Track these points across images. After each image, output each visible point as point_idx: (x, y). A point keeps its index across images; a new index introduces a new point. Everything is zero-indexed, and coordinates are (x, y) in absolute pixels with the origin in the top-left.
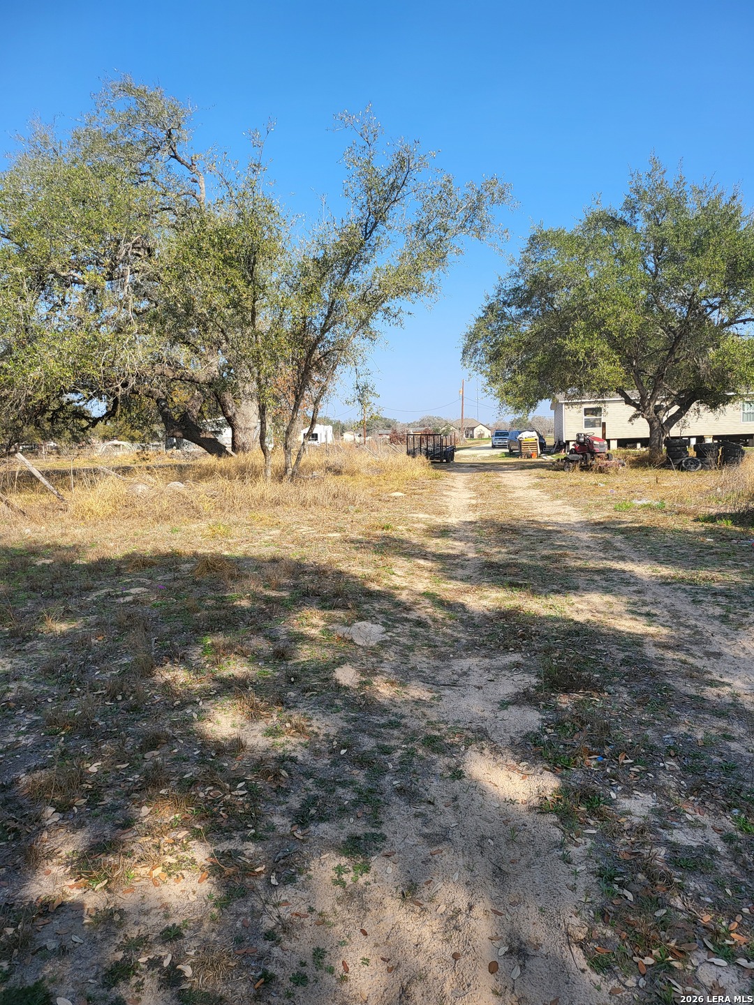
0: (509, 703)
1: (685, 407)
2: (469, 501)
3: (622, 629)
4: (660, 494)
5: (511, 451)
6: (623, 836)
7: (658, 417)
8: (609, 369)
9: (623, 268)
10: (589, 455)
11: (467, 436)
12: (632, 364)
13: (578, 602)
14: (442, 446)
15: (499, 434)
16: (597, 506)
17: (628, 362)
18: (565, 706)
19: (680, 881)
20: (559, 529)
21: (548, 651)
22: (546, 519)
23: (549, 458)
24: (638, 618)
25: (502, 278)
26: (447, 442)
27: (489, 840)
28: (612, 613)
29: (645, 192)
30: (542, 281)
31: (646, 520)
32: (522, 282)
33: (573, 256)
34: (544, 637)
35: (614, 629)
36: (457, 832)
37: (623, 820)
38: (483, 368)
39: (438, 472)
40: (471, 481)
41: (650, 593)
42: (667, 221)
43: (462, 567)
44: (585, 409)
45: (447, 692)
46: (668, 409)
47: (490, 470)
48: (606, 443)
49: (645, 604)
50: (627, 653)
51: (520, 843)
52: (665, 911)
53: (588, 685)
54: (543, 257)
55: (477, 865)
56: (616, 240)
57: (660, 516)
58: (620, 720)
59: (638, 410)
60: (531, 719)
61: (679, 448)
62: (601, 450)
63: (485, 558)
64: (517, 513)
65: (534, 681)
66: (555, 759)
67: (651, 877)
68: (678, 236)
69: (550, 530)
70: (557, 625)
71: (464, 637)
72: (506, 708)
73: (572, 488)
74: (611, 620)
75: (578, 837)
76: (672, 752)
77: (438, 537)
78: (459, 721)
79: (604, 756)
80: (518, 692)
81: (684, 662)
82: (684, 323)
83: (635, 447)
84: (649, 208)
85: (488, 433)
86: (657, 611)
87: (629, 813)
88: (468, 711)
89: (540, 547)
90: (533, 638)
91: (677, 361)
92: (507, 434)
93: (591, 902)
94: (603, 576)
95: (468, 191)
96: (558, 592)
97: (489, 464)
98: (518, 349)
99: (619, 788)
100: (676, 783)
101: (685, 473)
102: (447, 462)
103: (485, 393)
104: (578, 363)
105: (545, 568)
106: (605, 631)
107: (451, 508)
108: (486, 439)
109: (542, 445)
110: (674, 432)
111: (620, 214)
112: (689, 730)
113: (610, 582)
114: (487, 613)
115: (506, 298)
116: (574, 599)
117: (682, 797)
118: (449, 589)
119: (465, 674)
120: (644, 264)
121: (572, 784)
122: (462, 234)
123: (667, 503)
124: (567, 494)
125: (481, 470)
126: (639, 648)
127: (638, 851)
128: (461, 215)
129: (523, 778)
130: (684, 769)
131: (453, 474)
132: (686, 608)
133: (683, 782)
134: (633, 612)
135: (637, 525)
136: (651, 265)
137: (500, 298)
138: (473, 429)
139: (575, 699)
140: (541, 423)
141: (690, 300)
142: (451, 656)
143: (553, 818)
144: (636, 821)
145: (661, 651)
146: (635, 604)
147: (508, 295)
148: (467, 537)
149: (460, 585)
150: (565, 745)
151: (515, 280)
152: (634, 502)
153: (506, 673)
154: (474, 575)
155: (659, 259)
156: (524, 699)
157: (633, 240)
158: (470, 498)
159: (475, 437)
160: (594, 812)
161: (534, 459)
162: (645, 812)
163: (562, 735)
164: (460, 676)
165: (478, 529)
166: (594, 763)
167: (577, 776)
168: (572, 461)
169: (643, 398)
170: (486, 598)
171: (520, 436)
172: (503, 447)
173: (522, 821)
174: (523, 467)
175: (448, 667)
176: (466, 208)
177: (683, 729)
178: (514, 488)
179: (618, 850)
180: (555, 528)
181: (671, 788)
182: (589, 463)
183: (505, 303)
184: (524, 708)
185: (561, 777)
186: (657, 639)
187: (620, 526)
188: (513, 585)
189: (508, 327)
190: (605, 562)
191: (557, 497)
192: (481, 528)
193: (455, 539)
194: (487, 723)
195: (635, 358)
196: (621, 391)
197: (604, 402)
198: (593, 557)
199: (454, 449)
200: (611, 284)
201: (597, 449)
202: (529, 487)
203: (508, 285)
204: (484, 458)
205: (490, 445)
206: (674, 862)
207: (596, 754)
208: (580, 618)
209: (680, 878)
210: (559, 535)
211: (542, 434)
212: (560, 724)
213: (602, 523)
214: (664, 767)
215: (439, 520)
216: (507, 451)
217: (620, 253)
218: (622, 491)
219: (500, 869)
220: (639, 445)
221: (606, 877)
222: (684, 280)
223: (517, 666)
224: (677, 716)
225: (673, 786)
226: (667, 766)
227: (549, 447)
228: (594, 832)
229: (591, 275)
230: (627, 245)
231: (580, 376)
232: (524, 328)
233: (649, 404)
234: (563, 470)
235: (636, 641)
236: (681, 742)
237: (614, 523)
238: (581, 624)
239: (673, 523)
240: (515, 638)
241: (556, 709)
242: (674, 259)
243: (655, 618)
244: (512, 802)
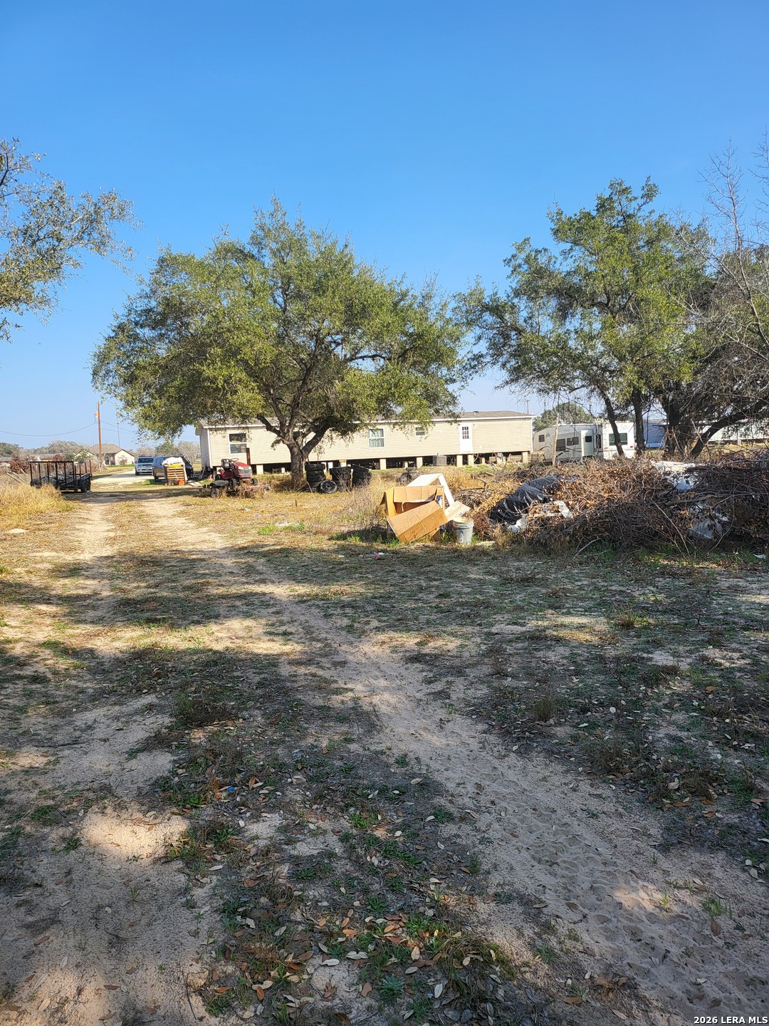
0: (139, 751)
1: (320, 434)
2: (106, 534)
3: (259, 651)
4: (301, 515)
5: (156, 477)
6: (249, 864)
7: (297, 443)
8: (248, 396)
9: (254, 300)
10: (234, 481)
11: (107, 462)
12: (270, 393)
13: (218, 631)
14: (74, 474)
15: (142, 460)
16: (243, 531)
17: (267, 390)
18: (199, 741)
19: (300, 893)
20: (203, 557)
21: (183, 687)
22: (191, 547)
23: (197, 484)
24: (275, 639)
25: (132, 296)
26: (82, 470)
27: (107, 909)
28: (251, 637)
29: (269, 230)
30: (175, 305)
31: (287, 541)
32: (153, 304)
33: (204, 283)
34: (181, 672)
35: (252, 653)
36: (69, 910)
37: (250, 846)
38: (118, 391)
39: (71, 503)
40: (110, 512)
41: (287, 612)
42: (290, 260)
43: (94, 608)
44: (231, 436)
45: (67, 752)
46: (304, 435)
47: (131, 499)
48: (250, 468)
49: (282, 623)
50: (262, 676)
51: (142, 903)
52: (284, 928)
53: (225, 715)
54: (174, 280)
55: (90, 942)
56: (246, 272)
57: (300, 537)
58: (253, 745)
59: (279, 436)
60: (162, 762)
61: (316, 472)
62: (247, 475)
63: (121, 595)
64: (159, 544)
65: (167, 720)
66: (185, 801)
67: (273, 899)
68: (301, 275)
69: (194, 559)
70: (195, 658)
71: (90, 686)
72: (135, 757)
73: (218, 515)
74: (250, 644)
75: (203, 877)
76: (300, 766)
77: (67, 577)
78: (79, 783)
79: (235, 785)
80: (150, 737)
81: (314, 675)
82: (313, 356)
83: (279, 471)
84: (274, 246)
85: (131, 460)
86: (292, 630)
87: (257, 837)
88: (90, 768)
89: (182, 577)
90: (170, 675)
91: (309, 391)
92: (151, 460)
93: (214, 942)
94: (244, 601)
95: (83, 201)
96: (198, 623)
97: (131, 492)
98: (155, 373)
99: (248, 814)
100: (302, 795)
101: (323, 495)
102: (83, 491)
103: (121, 419)
104: (217, 389)
105: (186, 600)
106: (243, 656)
107: (84, 542)
108: (130, 466)
109: (190, 472)
110: (313, 457)
111: (248, 248)
112: (316, 741)
113: (250, 605)
114: (120, 655)
115: (138, 319)
116: (214, 627)
117: (306, 808)
118: (76, 635)
119: (90, 727)
120: (274, 297)
121: (200, 822)
122: (79, 246)
123: (306, 524)
124: (213, 520)
125: (121, 500)
126: (274, 669)
127: (262, 874)
128: (77, 225)
129: (149, 830)
130: (310, 779)
131: (89, 505)
132: (317, 622)
133: (308, 793)
134: (270, 633)
135: (279, 547)
136: (280, 300)
137: (132, 317)
138: (113, 455)
139: (209, 732)
140: (189, 449)
141: (316, 336)
142: (74, 710)
143: (179, 864)
144: (262, 843)
145: (294, 668)
146: (273, 625)
147: (140, 315)
148: (102, 573)
149: (90, 628)
150: (196, 783)
151: (146, 301)
152: (277, 525)
153: (138, 718)
154: (107, 615)
155: (287, 295)
156: (156, 742)
157: (262, 274)
158: (108, 531)
159: (117, 463)
160: (222, 847)
161: (181, 486)
162: (271, 832)
163: (194, 773)
164: (83, 731)
165: (115, 564)
166: (224, 794)
167: (207, 813)
168: (218, 487)
169: (282, 425)
170: (119, 639)
171: (165, 462)
172: (148, 474)
173: (145, 877)
174: (169, 494)
175: (70, 723)
176: (82, 219)
177: (310, 740)
178: (158, 517)
179: (243, 879)
180: (199, 556)
181: (296, 801)
182: (235, 489)
183: (136, 324)
184: (155, 752)
185: (190, 818)
186: (292, 657)
187: (263, 549)
188: (150, 621)
189: (142, 348)
190: (246, 586)
191: (203, 524)
192: (119, 562)
193: (87, 577)
194: (112, 778)
195: (273, 387)
196: (261, 418)
197: (248, 428)
198: (235, 582)
199: (90, 478)
200: (243, 313)
201: (242, 475)
202: (174, 516)
203: (138, 305)
204: (126, 486)
205: (134, 472)
206: (296, 876)
207: (226, 785)
208: (219, 647)
209: (301, 890)
210: (203, 563)
211: (188, 459)
212: (193, 762)
213: (246, 548)
214: (292, 782)
215: (69, 558)
216: (153, 478)
217: (251, 285)
218: (267, 515)
219: (117, 937)
220: (283, 470)
221: (229, 911)
222: (309, 316)
223: (150, 708)
224: (306, 729)
225: (299, 799)
226: (295, 781)
227: (197, 473)
228: (221, 867)
229: (225, 303)
230: (258, 279)
231: (221, 402)
232: (160, 351)
233: (288, 431)
234: (210, 496)
235: (272, 662)
236: (308, 754)
237: (257, 546)
238: (220, 652)
239: (310, 543)
240: (149, 679)
241: (189, 747)
242: (299, 296)
243: (290, 637)
244: (136, 859)
